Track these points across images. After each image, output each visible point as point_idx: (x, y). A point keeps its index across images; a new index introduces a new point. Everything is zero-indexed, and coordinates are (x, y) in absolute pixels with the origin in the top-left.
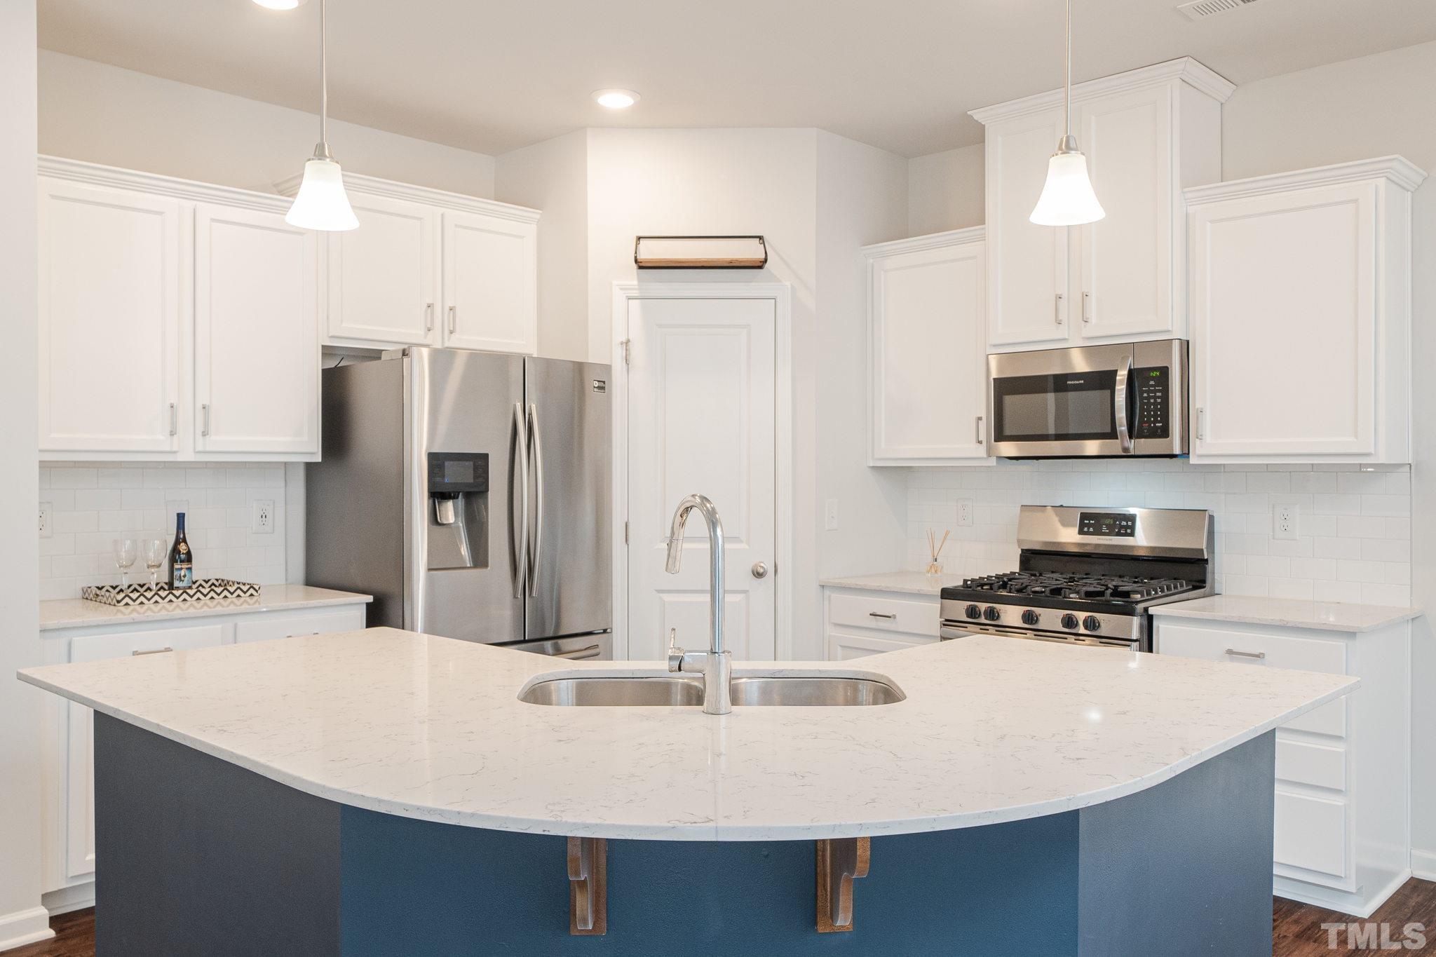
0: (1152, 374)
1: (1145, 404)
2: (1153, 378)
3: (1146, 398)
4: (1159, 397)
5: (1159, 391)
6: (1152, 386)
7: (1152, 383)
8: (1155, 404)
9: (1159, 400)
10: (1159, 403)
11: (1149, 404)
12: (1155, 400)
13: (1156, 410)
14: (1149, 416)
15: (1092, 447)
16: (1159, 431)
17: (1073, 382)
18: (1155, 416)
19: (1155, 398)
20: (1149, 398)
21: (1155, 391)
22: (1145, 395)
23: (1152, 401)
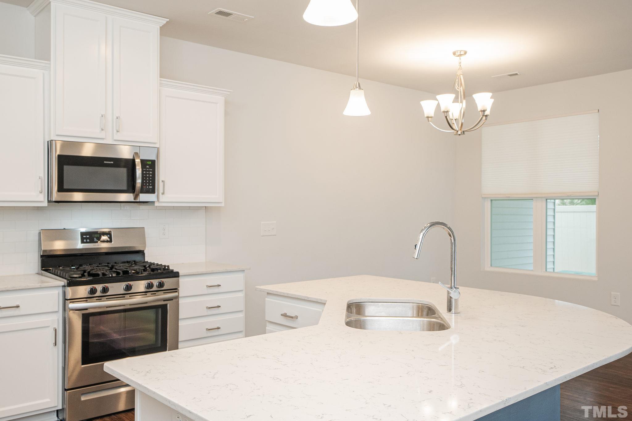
0: (147, 163)
1: (144, 177)
2: (148, 165)
3: (145, 174)
4: (151, 174)
5: (151, 171)
6: (148, 168)
7: (148, 167)
8: (149, 177)
9: (151, 176)
10: (151, 177)
11: (146, 177)
12: (149, 176)
13: (149, 180)
14: (146, 183)
15: (123, 197)
16: (151, 190)
17: (107, 162)
18: (149, 183)
19: (149, 174)
20: (146, 174)
21: (149, 171)
22: (145, 172)
23: (148, 175)
